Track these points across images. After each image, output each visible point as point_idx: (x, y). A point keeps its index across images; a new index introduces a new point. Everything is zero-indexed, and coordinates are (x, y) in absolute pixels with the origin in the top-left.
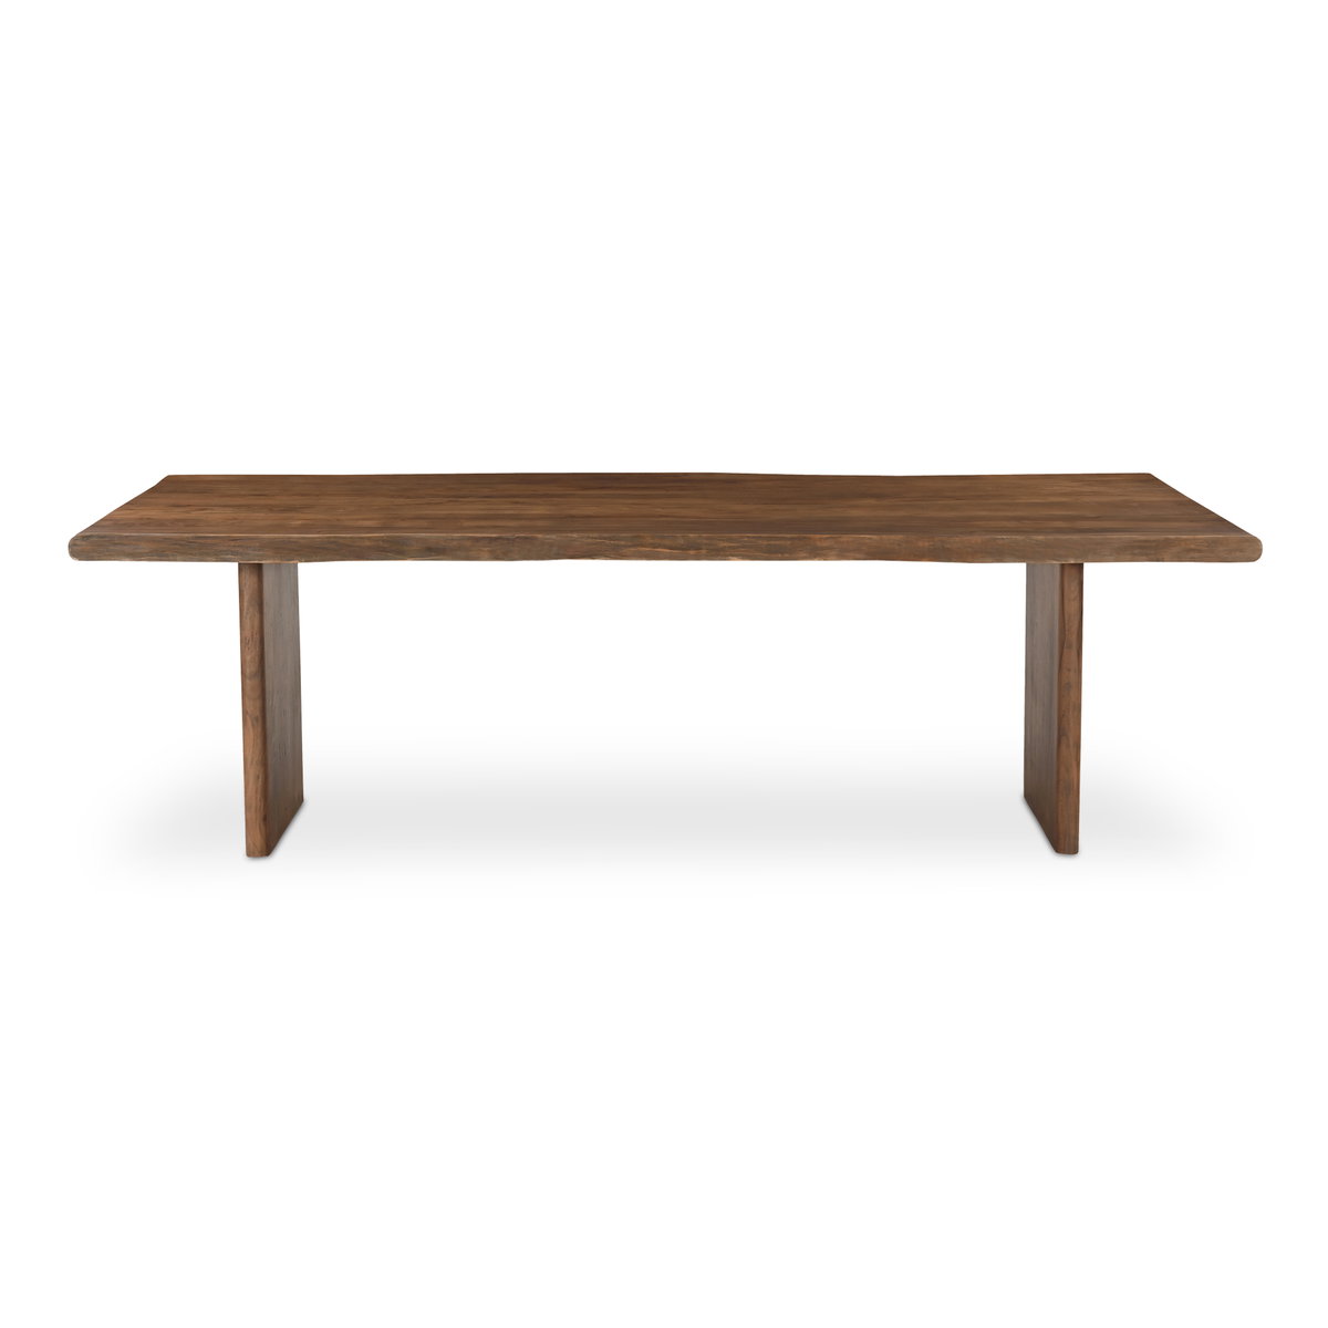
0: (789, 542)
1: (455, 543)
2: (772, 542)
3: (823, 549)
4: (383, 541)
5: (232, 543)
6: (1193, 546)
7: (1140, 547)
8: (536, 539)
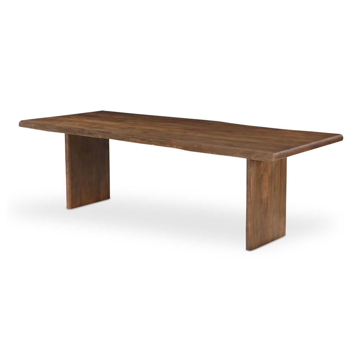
0: (166, 141)
1: (95, 132)
2: (162, 141)
3: (173, 144)
4: (80, 130)
5: (50, 126)
6: (259, 155)
7: (247, 154)
8: (111, 133)
